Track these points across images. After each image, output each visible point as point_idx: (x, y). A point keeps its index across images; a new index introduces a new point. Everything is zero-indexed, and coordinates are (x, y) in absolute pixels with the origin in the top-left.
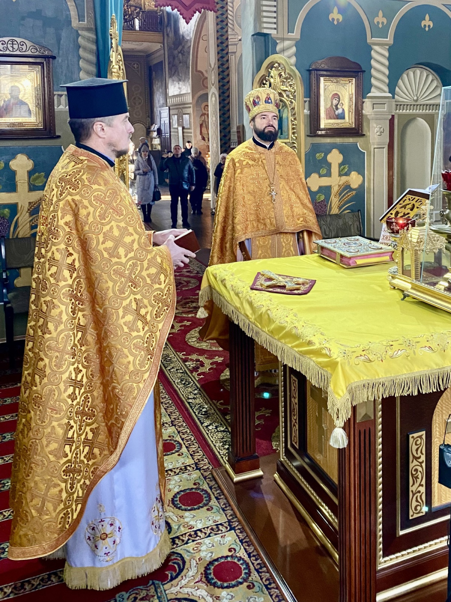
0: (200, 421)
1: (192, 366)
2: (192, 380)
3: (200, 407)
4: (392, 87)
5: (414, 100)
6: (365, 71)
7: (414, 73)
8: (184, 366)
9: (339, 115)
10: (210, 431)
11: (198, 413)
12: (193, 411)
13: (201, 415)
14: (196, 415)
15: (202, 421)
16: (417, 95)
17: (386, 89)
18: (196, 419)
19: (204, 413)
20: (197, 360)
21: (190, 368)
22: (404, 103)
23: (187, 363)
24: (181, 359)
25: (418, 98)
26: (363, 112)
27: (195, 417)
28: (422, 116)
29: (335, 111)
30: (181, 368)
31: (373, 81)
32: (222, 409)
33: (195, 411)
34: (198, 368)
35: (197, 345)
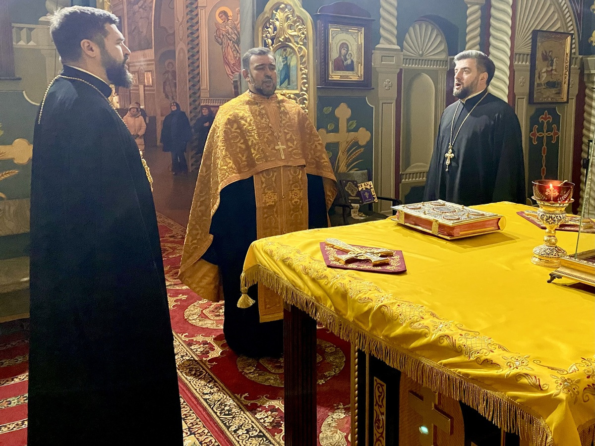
0: (225, 424)
1: (199, 350)
2: (203, 369)
3: (221, 404)
4: (401, 39)
6: (375, 20)
7: (420, 27)
8: (190, 352)
9: (347, 65)
10: (240, 437)
11: (221, 413)
12: (214, 411)
13: (225, 415)
14: (217, 416)
15: (227, 424)
16: (422, 49)
17: (394, 40)
18: (219, 421)
19: (227, 412)
20: (205, 343)
21: (198, 352)
22: (410, 58)
23: (192, 347)
24: (184, 341)
25: (423, 52)
26: (372, 64)
27: (217, 419)
28: (427, 72)
29: (343, 62)
30: (187, 354)
31: (382, 31)
32: (249, 405)
33: (215, 411)
34: (208, 352)
35: (200, 324)
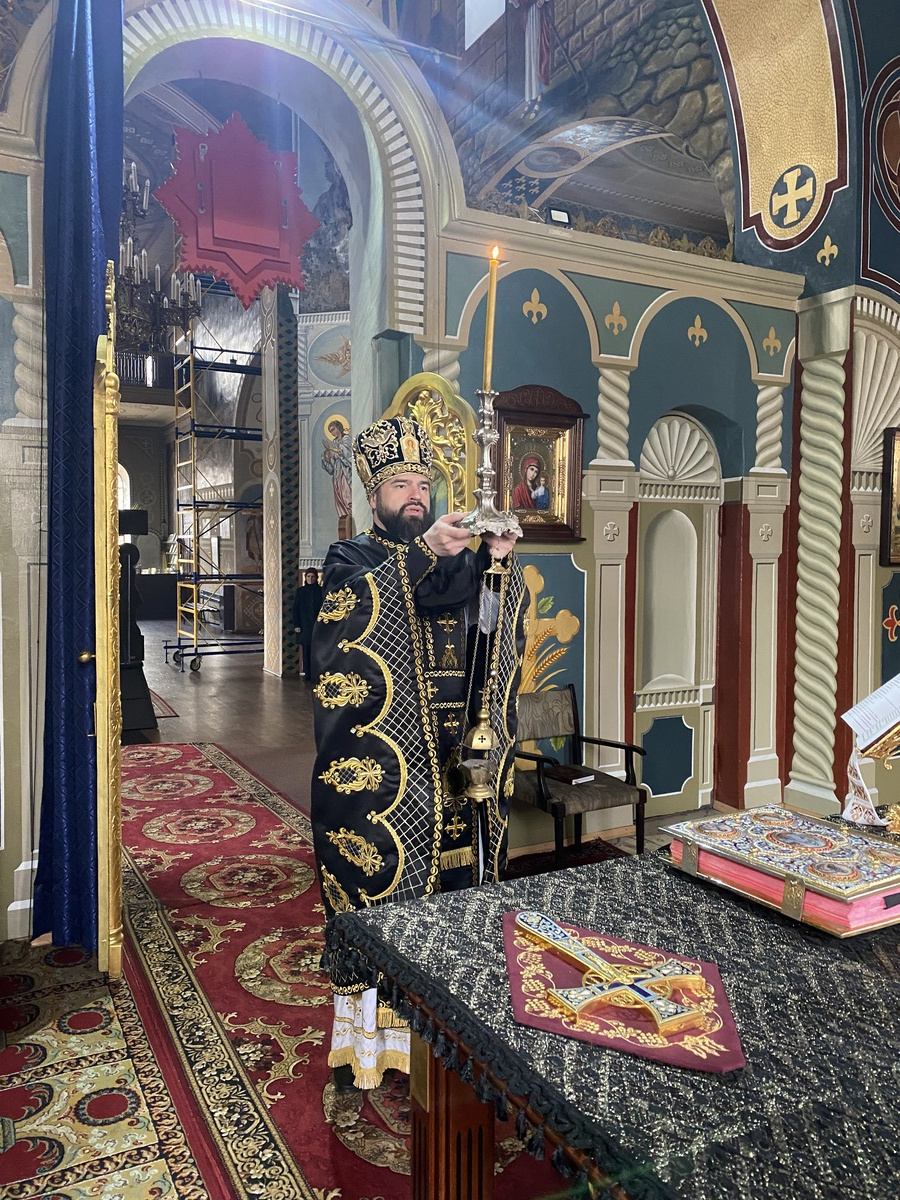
4: (635, 450)
5: (668, 476)
6: (588, 416)
7: (669, 427)
9: (538, 498)
16: (673, 467)
17: (624, 452)
25: (675, 472)
26: (583, 494)
28: (683, 507)
29: (530, 493)
31: (601, 435)
